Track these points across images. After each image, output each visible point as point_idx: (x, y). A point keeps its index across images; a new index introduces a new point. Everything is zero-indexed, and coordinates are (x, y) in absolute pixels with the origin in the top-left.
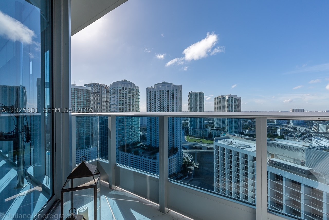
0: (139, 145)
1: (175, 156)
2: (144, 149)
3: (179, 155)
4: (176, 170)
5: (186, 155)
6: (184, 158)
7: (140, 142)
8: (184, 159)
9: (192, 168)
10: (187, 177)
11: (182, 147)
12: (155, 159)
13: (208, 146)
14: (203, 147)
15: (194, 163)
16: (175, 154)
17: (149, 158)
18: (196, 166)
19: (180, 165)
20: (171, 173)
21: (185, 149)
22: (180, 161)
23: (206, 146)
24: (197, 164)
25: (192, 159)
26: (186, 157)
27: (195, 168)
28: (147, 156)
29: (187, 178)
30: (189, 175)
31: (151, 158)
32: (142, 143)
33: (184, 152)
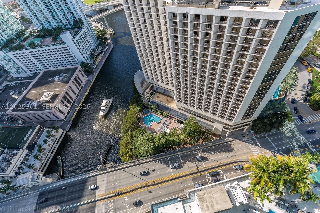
0: (27, 33)
1: (84, 30)
2: (38, 36)
3: (87, 27)
4: (93, 46)
5: (95, 24)
6: (95, 28)
7: (26, 30)
8: (95, 30)
9: (108, 36)
10: (107, 47)
11: (86, 16)
12: (63, 43)
13: (114, 4)
14: (109, 6)
15: (108, 30)
16: (81, 27)
17: (54, 45)
18: (111, 33)
19: (94, 38)
20: (90, 50)
21: (90, 17)
22: (92, 34)
23: (112, 4)
24: (111, 30)
25: (103, 26)
26: (97, 27)
27: (111, 34)
28: (51, 44)
29: (108, 49)
30: (108, 45)
31: (57, 44)
32: (31, 29)
33: (91, 21)
